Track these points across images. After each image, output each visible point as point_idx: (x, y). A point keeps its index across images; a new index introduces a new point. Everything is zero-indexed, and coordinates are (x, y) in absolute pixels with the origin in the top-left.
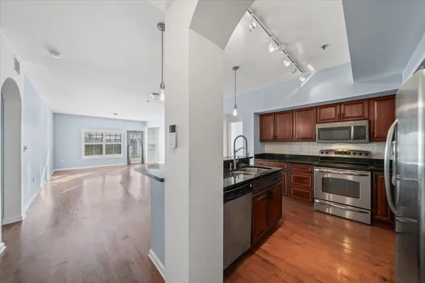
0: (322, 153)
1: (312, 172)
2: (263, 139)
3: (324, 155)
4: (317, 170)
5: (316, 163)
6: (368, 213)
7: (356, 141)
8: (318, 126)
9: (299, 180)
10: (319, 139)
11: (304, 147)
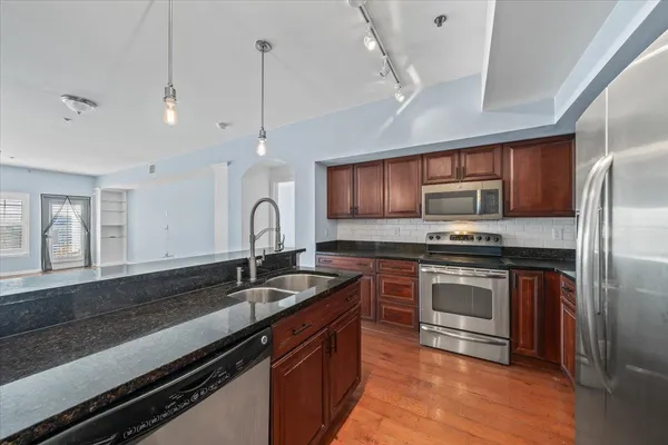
0: (431, 238)
1: (415, 274)
2: (334, 214)
3: (435, 242)
4: (424, 270)
5: (422, 257)
6: (504, 344)
7: (484, 216)
8: (426, 190)
9: (395, 289)
10: (427, 213)
11: (402, 227)
